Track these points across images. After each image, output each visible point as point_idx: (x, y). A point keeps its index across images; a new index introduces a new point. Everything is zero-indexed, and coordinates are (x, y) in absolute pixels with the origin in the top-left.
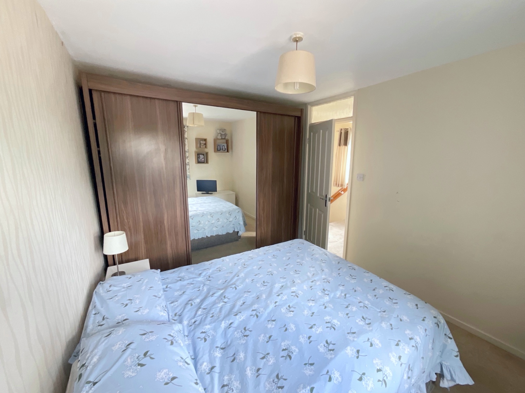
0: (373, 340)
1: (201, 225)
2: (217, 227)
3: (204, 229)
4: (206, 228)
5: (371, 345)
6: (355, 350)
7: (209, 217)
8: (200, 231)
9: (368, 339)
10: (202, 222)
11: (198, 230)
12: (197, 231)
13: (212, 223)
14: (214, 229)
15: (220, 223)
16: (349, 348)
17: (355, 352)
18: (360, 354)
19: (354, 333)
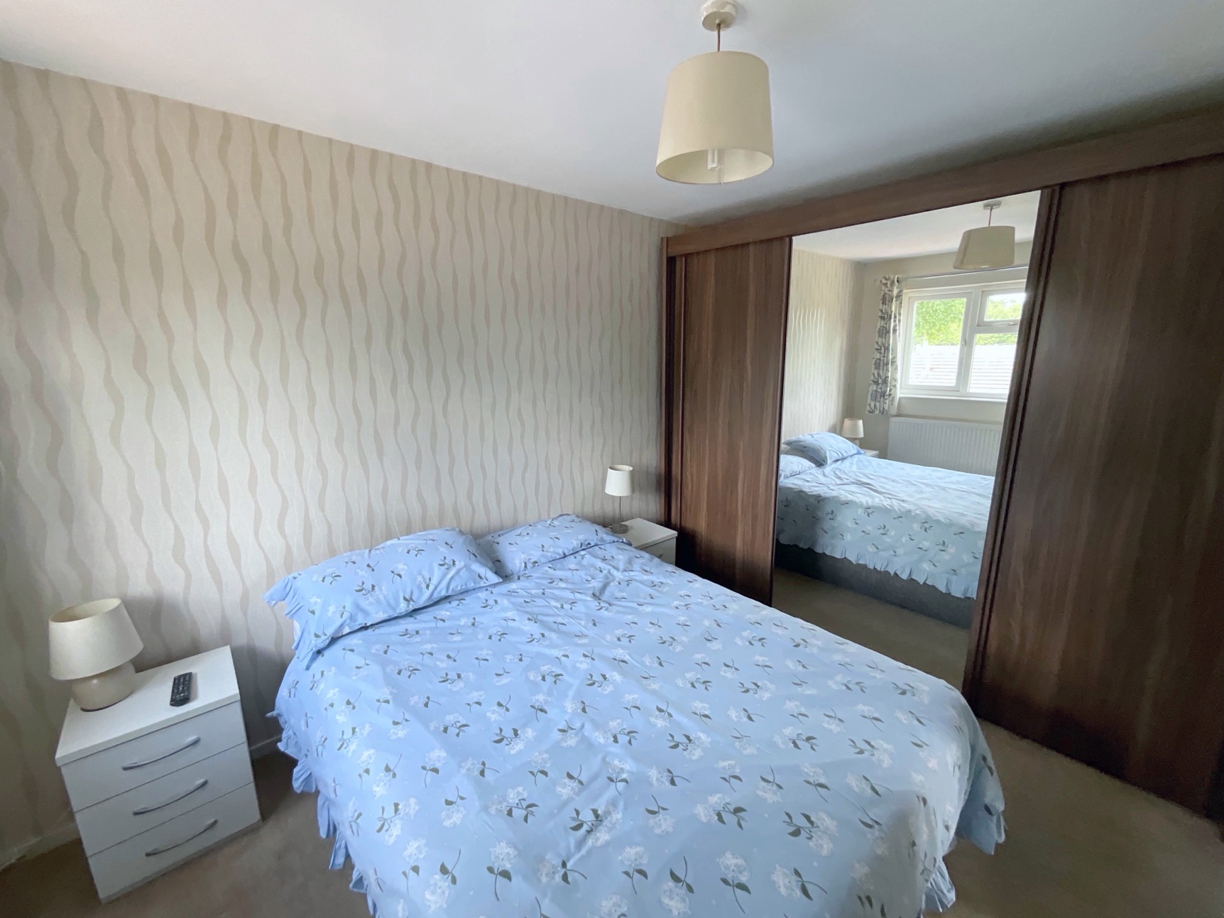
0: (462, 809)
1: (887, 539)
2: (934, 565)
3: (895, 552)
4: (900, 551)
5: (449, 803)
6: (438, 765)
7: (916, 526)
8: (882, 553)
9: (462, 798)
10: (893, 533)
11: (877, 548)
12: (876, 550)
13: (921, 546)
14: (926, 566)
15: (946, 556)
16: (444, 754)
17: (434, 765)
18: (429, 772)
19: (482, 773)
